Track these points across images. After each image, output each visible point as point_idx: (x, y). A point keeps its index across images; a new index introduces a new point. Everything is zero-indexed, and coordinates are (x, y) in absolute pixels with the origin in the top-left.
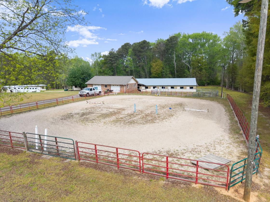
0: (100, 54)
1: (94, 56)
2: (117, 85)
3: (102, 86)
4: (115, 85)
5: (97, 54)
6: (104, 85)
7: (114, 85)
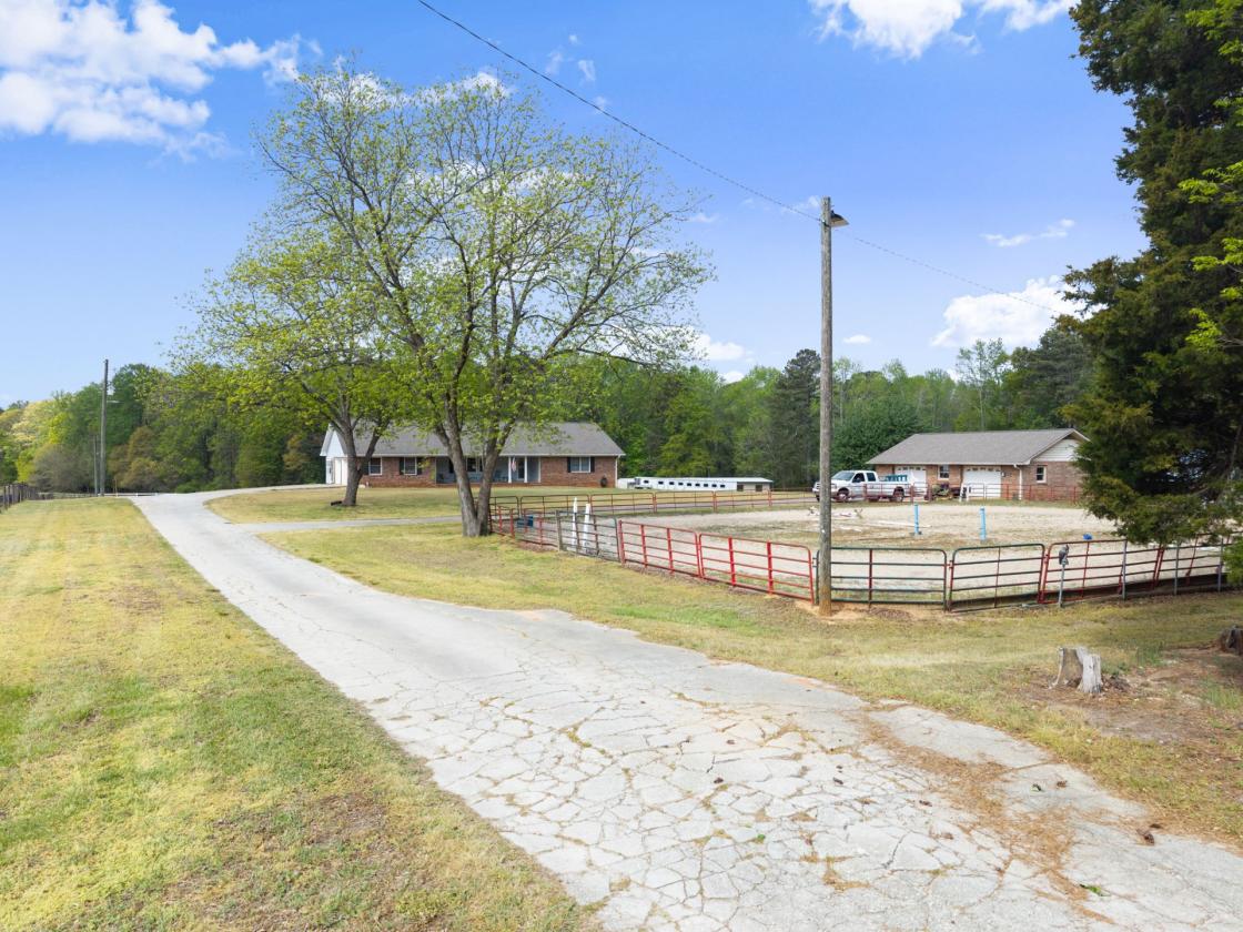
0: (999, 348)
1: (969, 358)
2: (991, 468)
3: (930, 471)
4: (983, 467)
5: (985, 348)
6: (936, 466)
7: (975, 468)
